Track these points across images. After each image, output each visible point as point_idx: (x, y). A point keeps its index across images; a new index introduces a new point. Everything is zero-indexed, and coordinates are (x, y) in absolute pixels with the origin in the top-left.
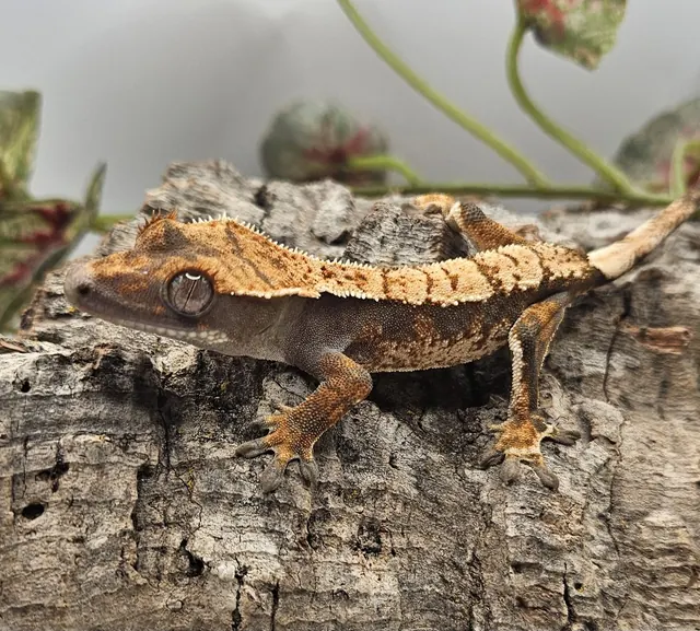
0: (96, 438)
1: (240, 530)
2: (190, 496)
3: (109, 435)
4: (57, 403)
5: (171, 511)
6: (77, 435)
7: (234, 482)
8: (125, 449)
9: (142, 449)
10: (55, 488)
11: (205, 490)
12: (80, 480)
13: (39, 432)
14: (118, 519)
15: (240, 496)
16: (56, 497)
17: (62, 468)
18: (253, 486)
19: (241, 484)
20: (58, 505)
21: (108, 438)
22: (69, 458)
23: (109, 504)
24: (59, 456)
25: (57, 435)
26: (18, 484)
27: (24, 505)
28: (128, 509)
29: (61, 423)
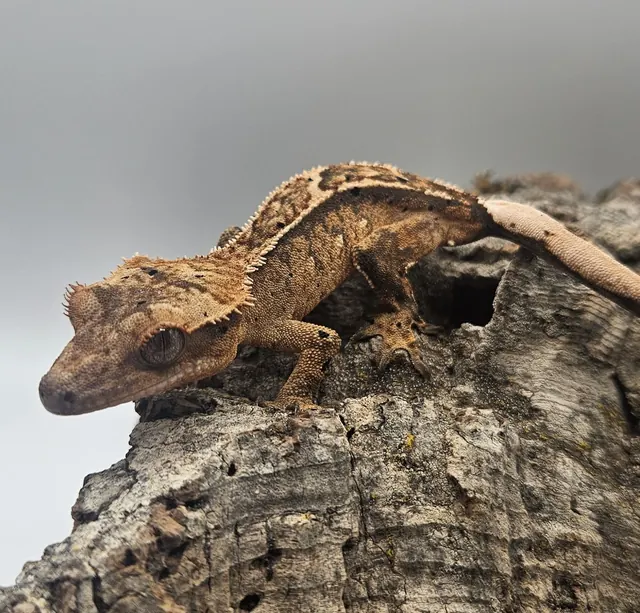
0: (302, 519)
1: (445, 601)
2: (392, 568)
3: (314, 512)
4: (261, 483)
5: (374, 584)
6: (284, 516)
7: (434, 549)
8: (329, 524)
9: (345, 523)
10: (270, 576)
11: (407, 560)
12: (295, 566)
13: (247, 515)
14: (331, 603)
15: (442, 565)
16: (271, 587)
17: (274, 553)
18: (454, 553)
19: (442, 552)
20: (275, 596)
21: (313, 516)
22: (281, 544)
23: (322, 589)
24: (270, 542)
25: (263, 516)
26: (234, 576)
27: (241, 598)
28: (338, 590)
29: (268, 503)
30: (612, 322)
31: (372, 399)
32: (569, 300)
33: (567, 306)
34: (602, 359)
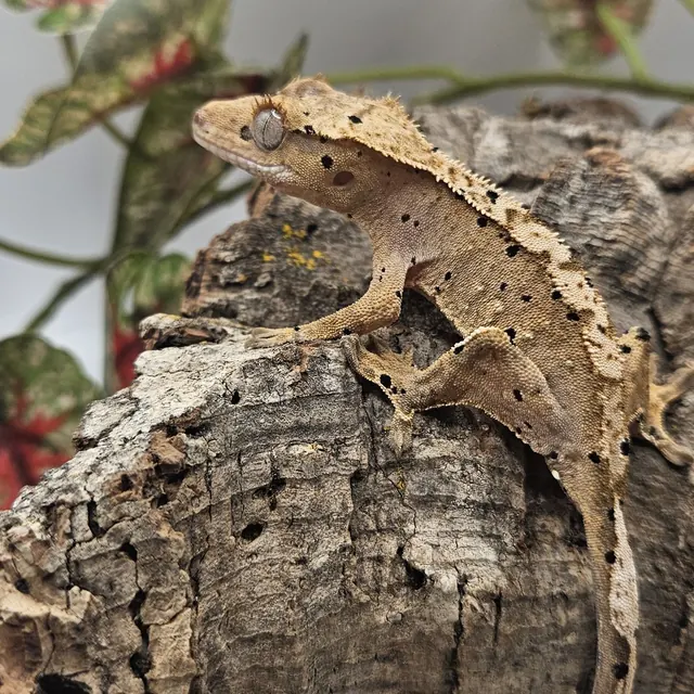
0: (308, 449)
1: (456, 534)
2: (402, 500)
3: (321, 443)
4: (267, 412)
5: (383, 516)
6: (290, 445)
7: (447, 483)
8: (336, 455)
9: (353, 454)
10: (273, 506)
11: (417, 493)
12: (298, 497)
13: (251, 444)
14: (336, 534)
15: (453, 498)
16: (274, 516)
17: (278, 483)
18: (467, 487)
19: (454, 485)
20: (278, 524)
21: (320, 447)
22: (286, 474)
23: (327, 519)
24: (274, 471)
25: (268, 446)
26: (236, 505)
27: (244, 527)
28: (345, 522)
29: (272, 433)
30: (648, 254)
31: (389, 330)
32: (601, 229)
33: (599, 235)
34: (636, 292)
